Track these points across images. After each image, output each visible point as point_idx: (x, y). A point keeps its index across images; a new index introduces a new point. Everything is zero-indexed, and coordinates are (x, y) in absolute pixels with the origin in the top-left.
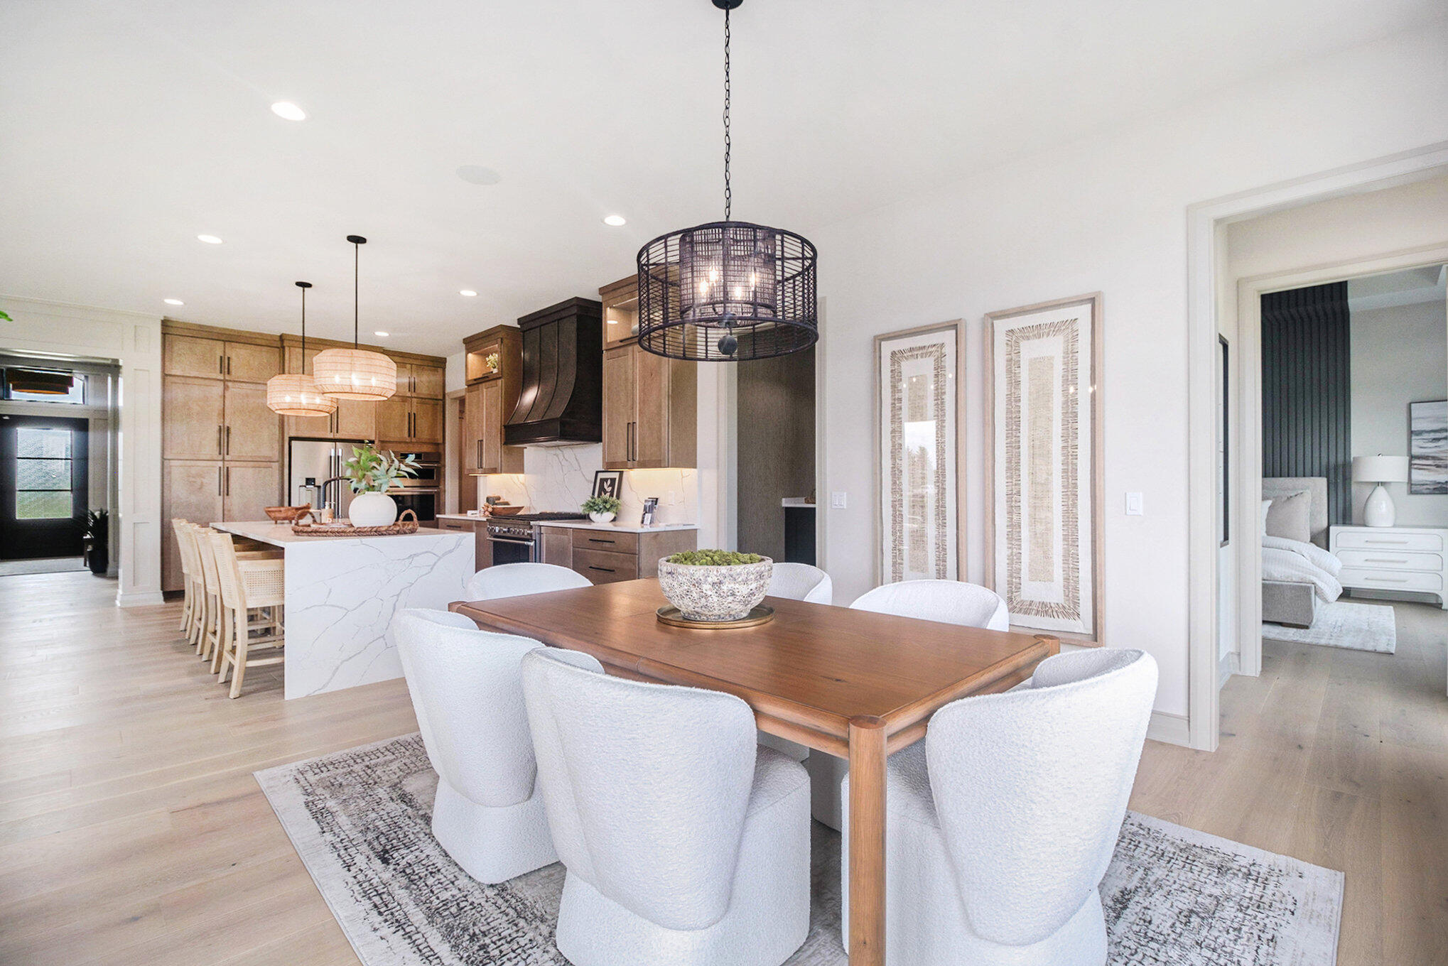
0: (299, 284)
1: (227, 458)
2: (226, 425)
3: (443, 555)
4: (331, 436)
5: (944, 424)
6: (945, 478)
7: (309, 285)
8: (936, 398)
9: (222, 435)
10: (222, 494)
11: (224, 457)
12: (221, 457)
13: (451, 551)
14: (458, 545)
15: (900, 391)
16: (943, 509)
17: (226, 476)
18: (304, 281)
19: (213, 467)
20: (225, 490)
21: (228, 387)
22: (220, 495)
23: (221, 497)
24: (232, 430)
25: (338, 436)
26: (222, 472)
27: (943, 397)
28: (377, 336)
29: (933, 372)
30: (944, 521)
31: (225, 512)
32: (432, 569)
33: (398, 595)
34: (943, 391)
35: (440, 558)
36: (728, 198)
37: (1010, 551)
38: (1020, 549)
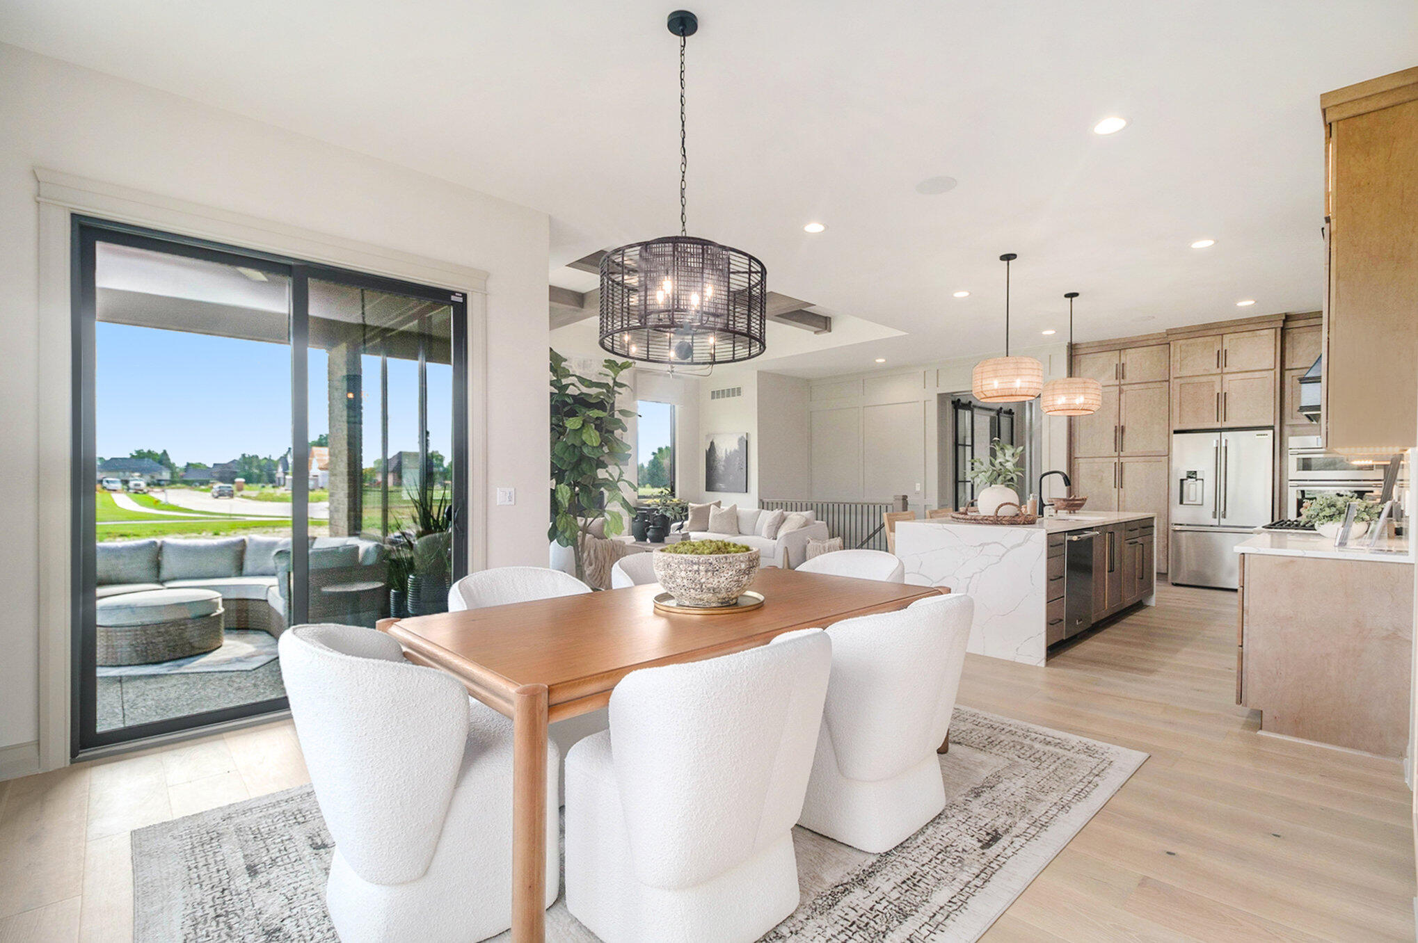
0: (1067, 296)
1: (1122, 454)
2: (1121, 425)
3: (1012, 548)
4: (1218, 426)
7: (1076, 295)
9: (1118, 434)
10: (1117, 486)
11: (1119, 453)
12: (1117, 454)
13: (1019, 545)
14: (1027, 540)
17: (1120, 471)
18: (1072, 292)
19: (1109, 462)
20: (1120, 483)
21: (1123, 390)
22: (1115, 487)
23: (1117, 489)
24: (1127, 430)
25: (1225, 425)
26: (1117, 467)
28: (1241, 307)
31: (1120, 503)
32: (1000, 559)
33: (971, 578)
35: (1008, 550)
36: (683, 197)
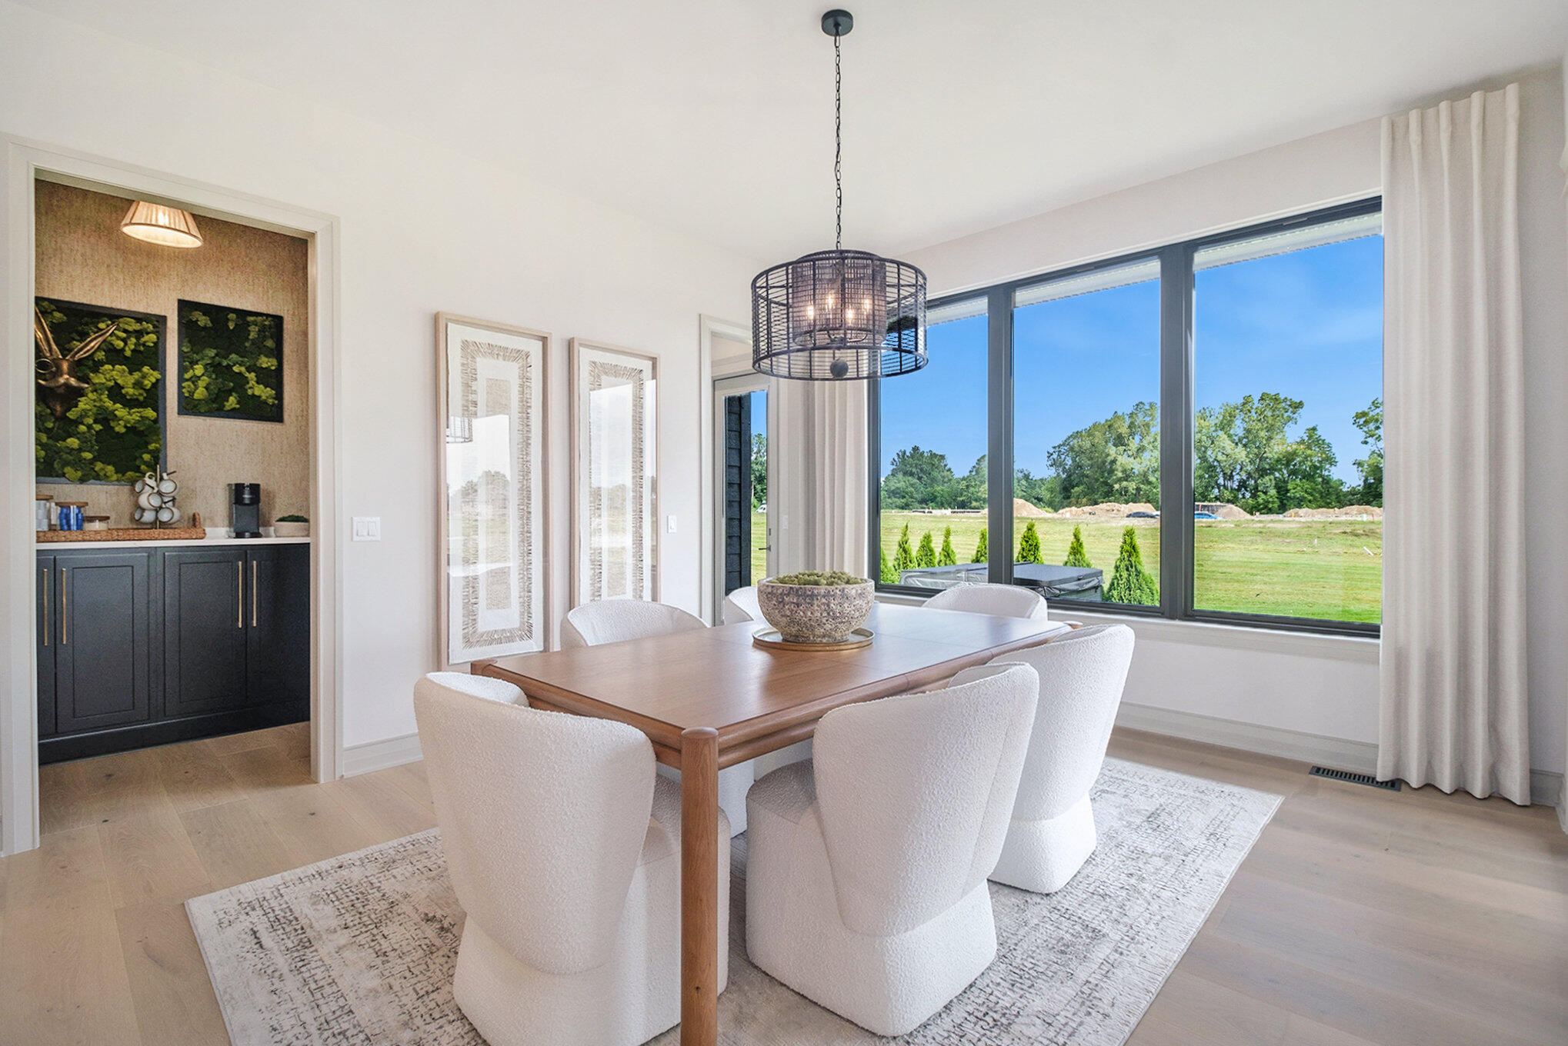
5: (529, 441)
6: (530, 500)
8: (520, 410)
15: (475, 392)
16: (529, 535)
27: (529, 411)
29: (518, 381)
30: (530, 548)
34: (528, 404)
37: (593, 571)
38: (601, 569)
